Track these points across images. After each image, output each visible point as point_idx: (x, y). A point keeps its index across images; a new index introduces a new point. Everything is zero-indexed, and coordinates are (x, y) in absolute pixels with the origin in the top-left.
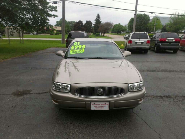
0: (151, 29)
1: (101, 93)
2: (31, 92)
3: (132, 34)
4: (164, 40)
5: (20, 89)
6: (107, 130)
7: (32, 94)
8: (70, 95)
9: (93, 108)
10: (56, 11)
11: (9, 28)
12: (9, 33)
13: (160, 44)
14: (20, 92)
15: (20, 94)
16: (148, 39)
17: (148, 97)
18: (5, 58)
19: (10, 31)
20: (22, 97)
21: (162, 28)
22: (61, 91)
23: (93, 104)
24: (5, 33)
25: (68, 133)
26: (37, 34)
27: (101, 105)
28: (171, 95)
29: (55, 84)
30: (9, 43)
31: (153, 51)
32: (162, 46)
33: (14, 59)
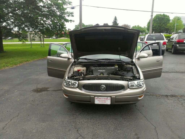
0: (172, 29)
1: (104, 89)
2: (48, 89)
3: (147, 35)
4: (182, 41)
5: (40, 86)
6: (109, 121)
7: (49, 91)
8: (78, 90)
9: (97, 102)
10: (73, 16)
11: (31, 33)
12: (31, 38)
13: (178, 45)
14: (39, 89)
15: (39, 91)
16: (164, 40)
17: (154, 96)
18: (27, 61)
19: (32, 35)
20: (41, 93)
21: (184, 29)
22: (70, 87)
23: (97, 99)
24: (28, 38)
25: (76, 122)
26: (57, 38)
27: (104, 100)
28: (177, 94)
29: (66, 81)
30: (31, 47)
31: (171, 52)
32: (179, 48)
33: (36, 61)
